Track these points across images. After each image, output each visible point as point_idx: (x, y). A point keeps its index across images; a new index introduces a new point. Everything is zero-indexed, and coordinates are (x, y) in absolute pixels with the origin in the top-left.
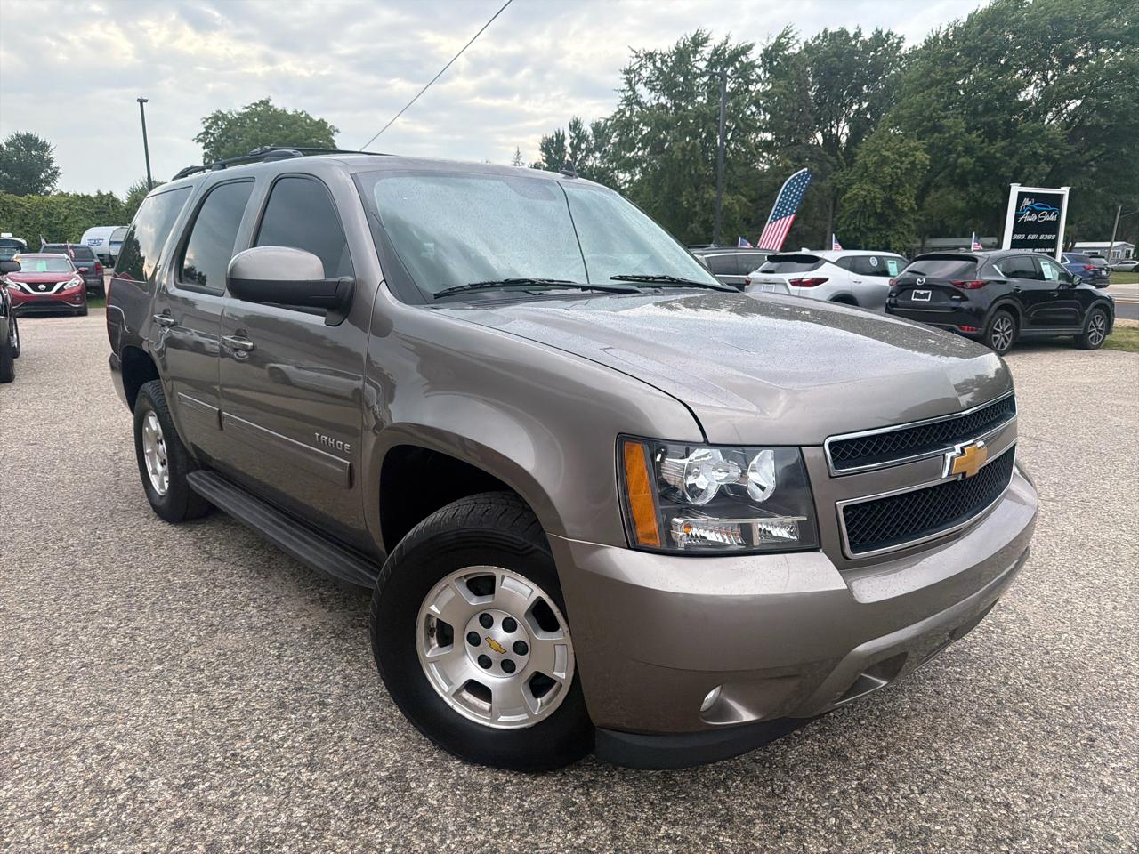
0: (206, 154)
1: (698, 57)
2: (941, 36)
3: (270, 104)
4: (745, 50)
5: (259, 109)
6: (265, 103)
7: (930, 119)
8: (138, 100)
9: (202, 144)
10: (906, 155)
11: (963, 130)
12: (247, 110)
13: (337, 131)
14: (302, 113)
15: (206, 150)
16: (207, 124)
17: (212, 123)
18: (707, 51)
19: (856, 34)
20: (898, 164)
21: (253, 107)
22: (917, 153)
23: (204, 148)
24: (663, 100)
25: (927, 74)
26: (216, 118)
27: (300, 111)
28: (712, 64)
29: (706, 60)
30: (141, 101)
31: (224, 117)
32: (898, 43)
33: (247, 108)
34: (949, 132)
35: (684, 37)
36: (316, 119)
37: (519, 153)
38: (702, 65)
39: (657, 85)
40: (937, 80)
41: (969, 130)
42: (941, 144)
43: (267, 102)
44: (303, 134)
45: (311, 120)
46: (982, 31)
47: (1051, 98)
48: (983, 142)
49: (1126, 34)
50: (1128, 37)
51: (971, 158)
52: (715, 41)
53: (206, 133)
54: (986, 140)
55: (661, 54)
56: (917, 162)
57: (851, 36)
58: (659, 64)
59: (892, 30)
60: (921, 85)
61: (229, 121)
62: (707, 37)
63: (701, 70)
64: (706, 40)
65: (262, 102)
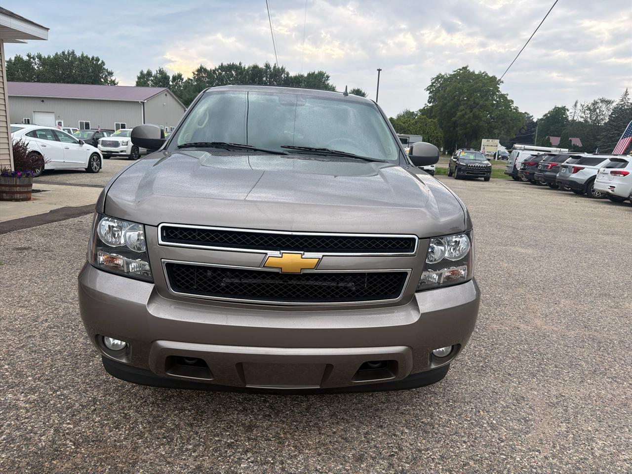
0: (430, 97)
3: (468, 69)
5: (461, 72)
6: (465, 68)
8: (378, 70)
9: (428, 92)
12: (456, 73)
13: (502, 82)
14: (484, 73)
15: (430, 95)
16: (433, 81)
17: (436, 80)
21: (459, 71)
23: (429, 93)
26: (438, 78)
27: (482, 72)
30: (379, 70)
31: (443, 77)
33: (455, 71)
36: (491, 75)
37: (627, 92)
43: (466, 67)
44: (481, 84)
45: (488, 76)
53: (432, 86)
61: (444, 79)
65: (463, 68)
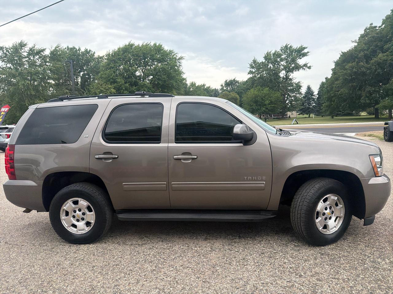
1: (23, 51)
2: (111, 54)
4: (43, 50)
7: (112, 79)
10: (108, 90)
11: (124, 83)
18: (27, 49)
19: (79, 49)
20: (106, 92)
22: (112, 89)
24: (9, 65)
25: (109, 65)
28: (29, 54)
29: (27, 52)
32: (94, 54)
34: (120, 83)
35: (16, 43)
38: (25, 54)
39: (5, 60)
40: (113, 67)
41: (126, 83)
42: (117, 87)
46: (123, 54)
47: (146, 75)
48: (130, 87)
49: (161, 59)
50: (162, 60)
51: (128, 91)
52: (30, 46)
54: (131, 86)
55: (6, 48)
56: (112, 92)
57: (77, 49)
58: (5, 51)
59: (90, 49)
60: (107, 68)
62: (26, 44)
63: (25, 56)
64: (25, 45)
